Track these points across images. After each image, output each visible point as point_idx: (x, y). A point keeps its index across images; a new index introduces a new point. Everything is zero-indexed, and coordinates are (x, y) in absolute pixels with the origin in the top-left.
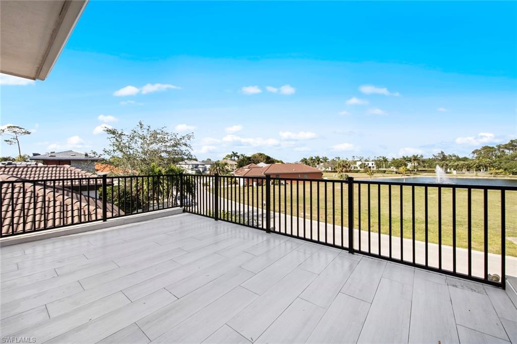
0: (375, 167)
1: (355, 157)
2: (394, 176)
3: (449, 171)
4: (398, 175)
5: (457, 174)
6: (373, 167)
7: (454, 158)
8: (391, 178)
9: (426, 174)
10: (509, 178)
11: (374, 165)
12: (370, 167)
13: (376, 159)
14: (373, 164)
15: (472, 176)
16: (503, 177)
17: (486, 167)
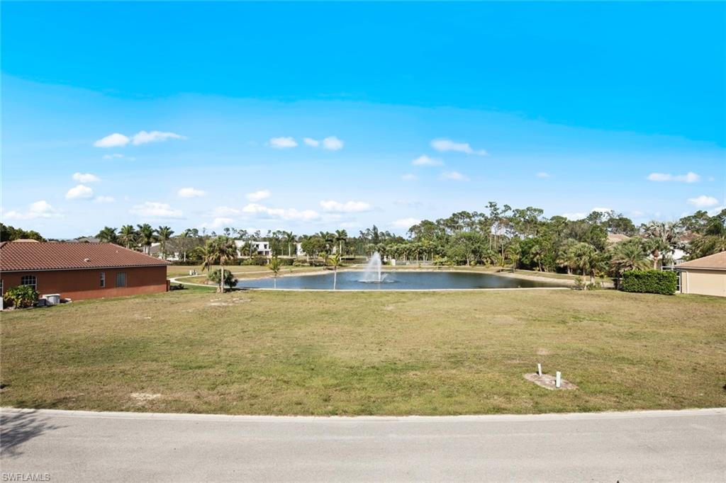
0: (270, 254)
1: (231, 231)
2: (309, 271)
3: (385, 260)
4: (314, 268)
5: (396, 264)
6: (267, 253)
7: (387, 238)
8: (303, 274)
9: (355, 266)
10: (454, 271)
11: (268, 249)
12: (260, 253)
13: (271, 235)
14: (265, 246)
15: (415, 268)
16: (448, 268)
17: (429, 253)
